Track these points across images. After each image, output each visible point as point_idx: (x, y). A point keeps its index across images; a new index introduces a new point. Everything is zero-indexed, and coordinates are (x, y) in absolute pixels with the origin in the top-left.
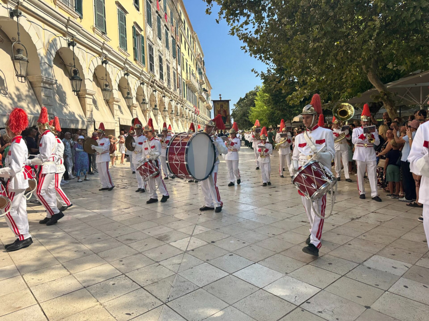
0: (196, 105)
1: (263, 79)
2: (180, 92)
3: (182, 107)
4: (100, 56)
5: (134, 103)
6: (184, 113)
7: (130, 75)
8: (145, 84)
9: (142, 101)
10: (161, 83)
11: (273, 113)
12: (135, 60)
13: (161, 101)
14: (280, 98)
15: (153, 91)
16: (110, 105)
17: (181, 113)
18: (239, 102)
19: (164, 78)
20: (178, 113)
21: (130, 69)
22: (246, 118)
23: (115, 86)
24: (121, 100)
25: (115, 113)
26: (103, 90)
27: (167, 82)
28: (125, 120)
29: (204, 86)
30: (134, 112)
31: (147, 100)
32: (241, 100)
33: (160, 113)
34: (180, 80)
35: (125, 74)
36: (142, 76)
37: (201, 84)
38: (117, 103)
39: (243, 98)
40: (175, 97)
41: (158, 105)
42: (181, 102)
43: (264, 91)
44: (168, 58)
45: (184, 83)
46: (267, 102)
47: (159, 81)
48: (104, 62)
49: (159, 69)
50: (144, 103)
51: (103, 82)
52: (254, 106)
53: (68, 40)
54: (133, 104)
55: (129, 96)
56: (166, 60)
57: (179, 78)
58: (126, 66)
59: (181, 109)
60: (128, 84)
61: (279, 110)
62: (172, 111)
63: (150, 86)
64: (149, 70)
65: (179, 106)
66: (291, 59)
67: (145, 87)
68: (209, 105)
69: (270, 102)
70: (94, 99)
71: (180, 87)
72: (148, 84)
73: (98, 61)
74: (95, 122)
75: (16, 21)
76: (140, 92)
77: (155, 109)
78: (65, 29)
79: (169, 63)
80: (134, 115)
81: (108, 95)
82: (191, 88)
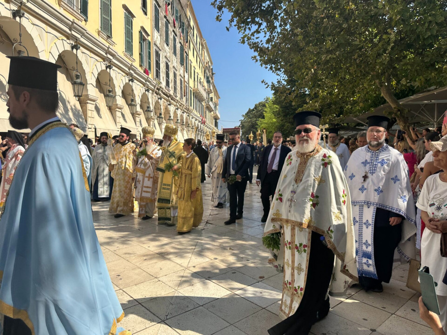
0: (203, 115)
1: (274, 90)
2: (187, 101)
3: (189, 116)
4: (104, 61)
6: (189, 122)
7: (135, 81)
8: (151, 91)
9: (146, 109)
10: (167, 91)
11: (283, 126)
12: (141, 66)
13: (166, 109)
14: (290, 110)
15: (159, 99)
16: (113, 112)
17: (187, 122)
18: (248, 113)
19: (170, 86)
20: (183, 122)
21: (135, 75)
23: (119, 92)
24: (125, 107)
25: (117, 121)
26: (106, 96)
27: (173, 89)
29: (212, 95)
30: (138, 119)
31: (152, 108)
32: (250, 111)
33: (164, 121)
34: (186, 88)
35: (129, 81)
36: (147, 83)
37: (209, 93)
38: (120, 110)
39: (252, 108)
40: (181, 106)
41: (163, 114)
42: (188, 111)
43: (274, 103)
44: (175, 64)
45: (191, 91)
46: (276, 114)
47: (165, 89)
48: (109, 67)
49: (165, 76)
50: (149, 111)
51: (107, 88)
52: (263, 117)
53: (72, 44)
54: (136, 111)
55: (133, 103)
56: (174, 67)
57: (186, 86)
58: (131, 71)
59: (187, 119)
60: (132, 90)
61: (290, 122)
62: (178, 120)
63: (156, 93)
64: (155, 77)
65: (185, 115)
66: (303, 71)
67: (150, 95)
68: (217, 115)
69: (279, 114)
70: (96, 105)
71: (187, 95)
72: (153, 91)
73: (102, 66)
74: (95, 129)
75: (19, 22)
76: (144, 99)
77: (160, 117)
78: (69, 32)
79: (177, 70)
80: (137, 123)
81: (112, 101)
82: (198, 97)
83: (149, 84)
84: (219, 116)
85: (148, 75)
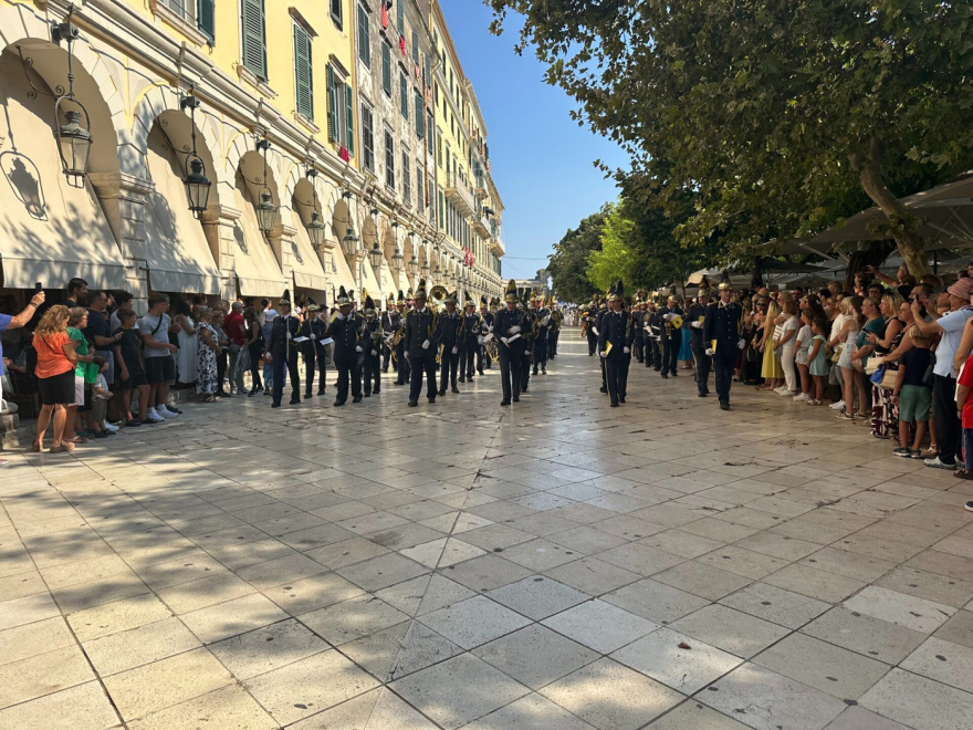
0: (468, 246)
1: (621, 185)
2: (432, 216)
3: (437, 248)
4: (252, 131)
5: (326, 237)
6: (439, 263)
7: (320, 174)
8: (354, 196)
9: (345, 234)
10: (388, 195)
11: (643, 264)
12: (331, 141)
13: (388, 234)
14: (659, 228)
15: (372, 212)
16: (275, 243)
17: (433, 263)
18: (565, 239)
19: (396, 184)
20: (426, 263)
21: (319, 161)
22: (582, 277)
23: (285, 199)
24: (299, 232)
25: (284, 261)
26: (258, 208)
27: (402, 191)
28: (306, 277)
29: (487, 203)
30: (327, 258)
31: (357, 233)
32: (570, 235)
33: (385, 261)
34: (431, 189)
35: (308, 174)
36: (346, 178)
37: (480, 197)
38: (289, 238)
39: (574, 229)
40: (420, 227)
41: (381, 244)
42: (435, 238)
43: (624, 213)
44: (405, 137)
45: (441, 194)
46: (628, 239)
47: (384, 191)
48: (261, 145)
49: (384, 163)
50: (351, 239)
51: (259, 190)
52: (600, 248)
53: (182, 94)
54: (325, 241)
55: (317, 222)
56: (402, 142)
57: (431, 184)
58: (311, 153)
59: (432, 254)
60: (315, 195)
61: (658, 257)
62: (414, 258)
63: (365, 199)
64: (362, 164)
65: (429, 247)
66: (686, 140)
67: (352, 203)
68: (498, 246)
69: (635, 239)
70: (237, 227)
71: (431, 203)
72: (359, 195)
73: (247, 142)
74: (238, 280)
75: (67, 49)
76: (341, 215)
77: (374, 252)
78: (176, 70)
79: (409, 150)
80: (326, 265)
81: (270, 219)
82: (457, 207)
83: (349, 180)
84: (503, 248)
85: (347, 160)
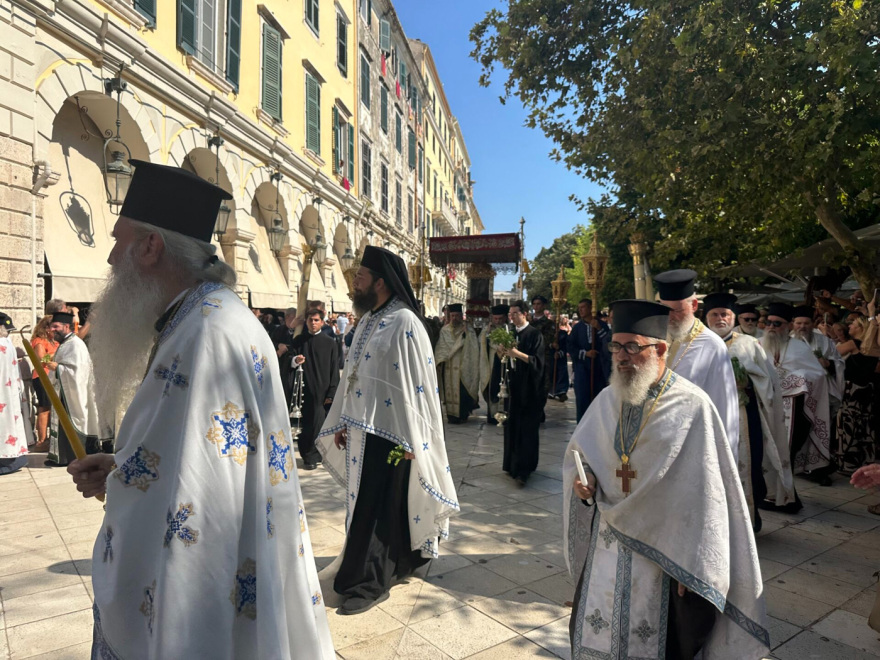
1: (593, 212)
2: (420, 235)
4: (267, 166)
5: (328, 256)
7: (324, 202)
8: (353, 220)
9: (343, 253)
10: (383, 218)
11: (613, 282)
12: (335, 173)
15: (368, 233)
16: (282, 261)
18: (539, 256)
19: (389, 209)
21: (324, 190)
23: (293, 222)
25: (290, 278)
26: (270, 231)
27: (395, 215)
29: (469, 225)
30: (328, 274)
31: (354, 251)
32: (544, 253)
34: (420, 212)
35: (314, 201)
36: (347, 204)
37: (462, 219)
38: (295, 257)
39: (548, 247)
40: (409, 246)
44: (399, 167)
45: (428, 217)
47: (379, 214)
48: (276, 177)
49: (380, 190)
50: (348, 257)
51: (271, 216)
52: (572, 265)
53: (209, 136)
54: (326, 259)
55: (320, 243)
56: (396, 173)
57: (420, 208)
58: (318, 184)
60: (319, 219)
63: (362, 223)
64: (361, 192)
66: (653, 177)
67: (350, 226)
70: (251, 248)
71: (420, 225)
72: (357, 219)
73: (262, 175)
74: (250, 294)
75: (116, 99)
76: (341, 236)
78: (205, 114)
79: (402, 179)
80: (326, 280)
81: (280, 241)
82: (442, 227)
83: (349, 206)
85: (348, 189)
